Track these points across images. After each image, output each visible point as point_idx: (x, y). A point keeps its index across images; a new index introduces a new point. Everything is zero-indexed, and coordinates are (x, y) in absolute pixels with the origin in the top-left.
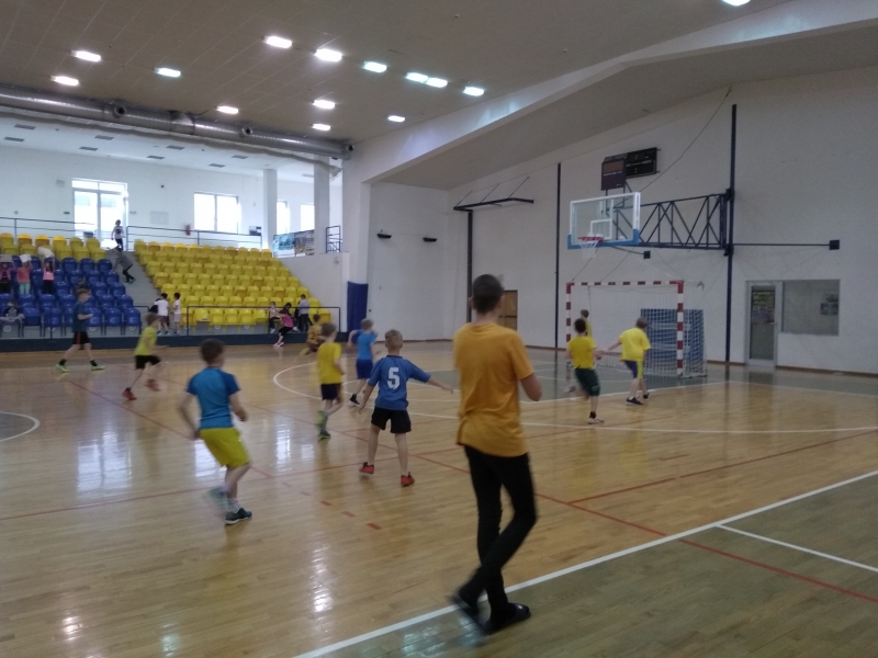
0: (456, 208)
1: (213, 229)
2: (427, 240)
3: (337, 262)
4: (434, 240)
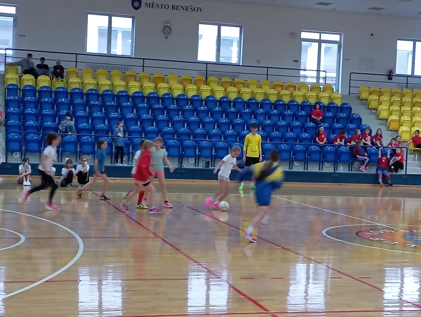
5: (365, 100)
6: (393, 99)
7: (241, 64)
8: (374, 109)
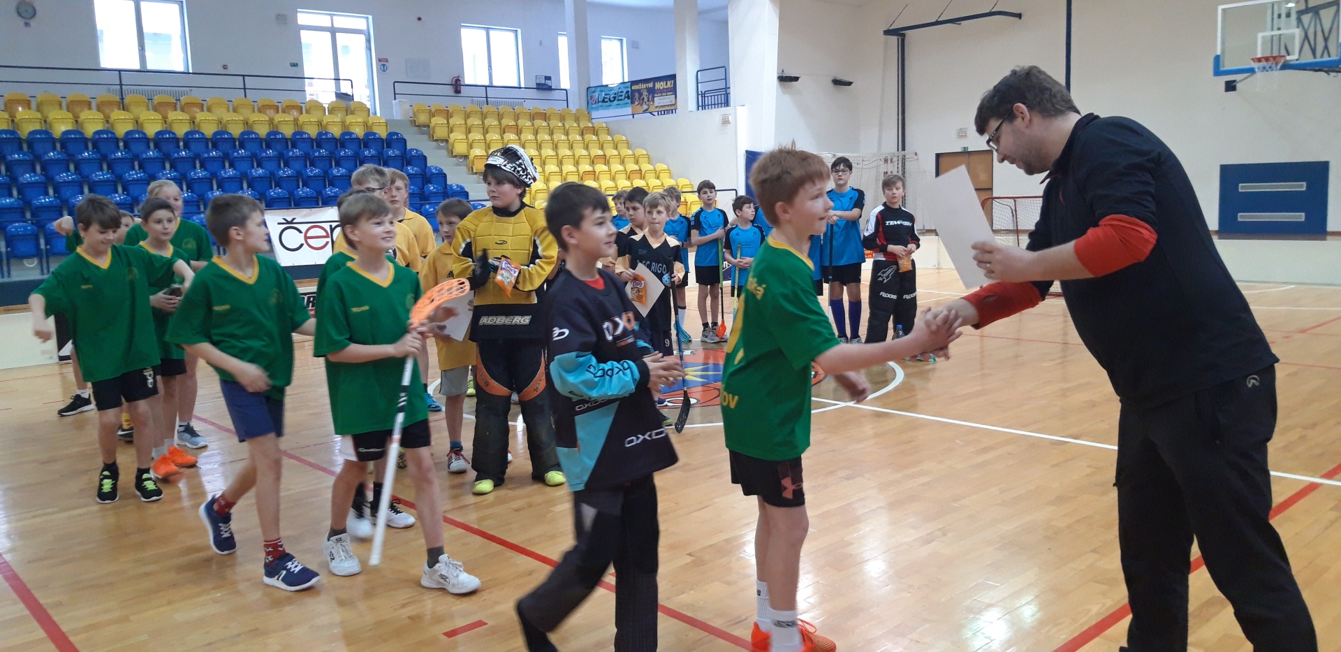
0: (887, 32)
1: (487, 83)
2: (837, 82)
3: (725, 122)
4: (850, 84)
5: (425, 126)
6: (470, 122)
7: (191, 71)
8: (442, 141)
